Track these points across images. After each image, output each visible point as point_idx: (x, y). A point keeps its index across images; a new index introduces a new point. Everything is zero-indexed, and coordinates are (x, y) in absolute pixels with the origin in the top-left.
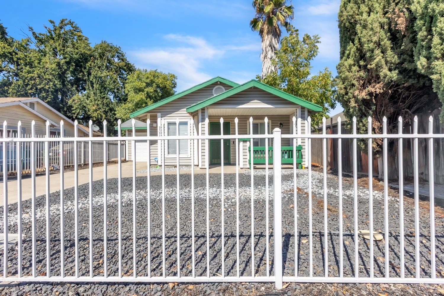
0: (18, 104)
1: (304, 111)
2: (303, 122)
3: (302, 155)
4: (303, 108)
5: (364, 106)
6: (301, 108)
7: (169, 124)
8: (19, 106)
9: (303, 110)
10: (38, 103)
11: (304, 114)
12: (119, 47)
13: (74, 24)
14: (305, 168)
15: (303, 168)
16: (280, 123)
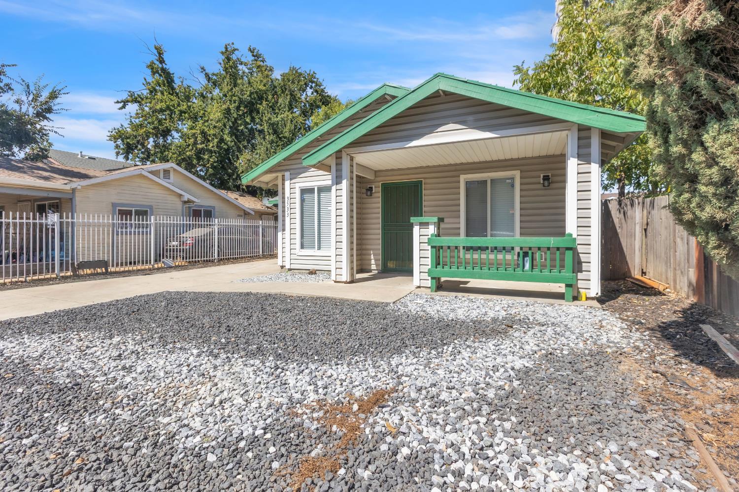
0: (140, 173)
1: (589, 138)
2: (585, 168)
3: (580, 263)
4: (584, 131)
5: (702, 71)
6: (579, 130)
7: (304, 191)
8: (141, 176)
9: (584, 134)
10: (175, 170)
11: (589, 146)
12: (314, 72)
13: (255, 51)
14: (587, 299)
15: (584, 298)
16: (544, 176)
